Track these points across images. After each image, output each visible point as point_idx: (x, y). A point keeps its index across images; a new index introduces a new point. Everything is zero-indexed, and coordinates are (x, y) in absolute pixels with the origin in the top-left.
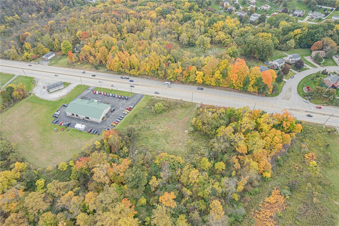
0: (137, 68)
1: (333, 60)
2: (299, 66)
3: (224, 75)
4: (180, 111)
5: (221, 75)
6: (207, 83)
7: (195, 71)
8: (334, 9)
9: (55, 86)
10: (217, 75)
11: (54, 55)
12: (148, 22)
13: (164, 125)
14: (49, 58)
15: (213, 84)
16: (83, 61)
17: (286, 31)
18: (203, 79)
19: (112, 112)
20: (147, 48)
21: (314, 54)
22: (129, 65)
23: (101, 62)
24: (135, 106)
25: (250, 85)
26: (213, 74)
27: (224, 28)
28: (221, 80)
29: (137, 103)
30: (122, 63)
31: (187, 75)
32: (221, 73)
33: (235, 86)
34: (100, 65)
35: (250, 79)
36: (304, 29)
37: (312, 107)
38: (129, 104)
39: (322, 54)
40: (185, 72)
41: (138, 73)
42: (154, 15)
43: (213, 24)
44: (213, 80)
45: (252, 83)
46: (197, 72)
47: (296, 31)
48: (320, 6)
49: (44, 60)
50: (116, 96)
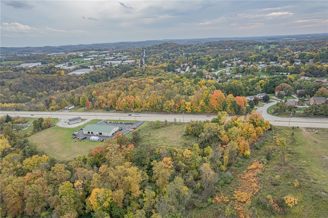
0: (140, 106)
1: (292, 97)
2: (266, 100)
3: (207, 101)
4: (174, 127)
5: (205, 103)
6: (195, 110)
7: (185, 103)
8: (289, 73)
9: (74, 120)
10: (201, 102)
11: (73, 107)
12: (148, 85)
13: (162, 134)
14: (70, 108)
15: (200, 111)
16: (98, 107)
17: (253, 83)
18: (191, 108)
19: (120, 131)
20: (147, 93)
21: (276, 93)
22: (133, 105)
23: (111, 106)
24: (138, 127)
25: (228, 107)
26: (198, 103)
27: (206, 84)
28: (205, 107)
29: (140, 125)
30: (128, 104)
31: (179, 106)
32: (204, 101)
33: (217, 110)
34: (110, 108)
35: (227, 103)
36: (266, 79)
37: (279, 118)
38: (134, 126)
39: (282, 92)
40: (177, 105)
41: (141, 110)
42: (152, 81)
43: (197, 82)
44: (199, 107)
45: (229, 105)
46: (186, 103)
47: (260, 81)
48: (278, 73)
49: (66, 109)
50: (124, 123)
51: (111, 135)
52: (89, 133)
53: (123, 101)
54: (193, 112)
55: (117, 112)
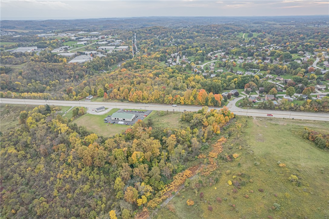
0: (146, 99)
1: (256, 92)
2: (237, 95)
3: (195, 97)
4: (173, 115)
5: (193, 98)
6: (187, 103)
7: (180, 97)
8: (259, 70)
9: (100, 108)
10: (191, 98)
11: (92, 97)
12: (148, 79)
13: (166, 120)
14: (90, 98)
15: (190, 103)
16: (114, 98)
17: (230, 80)
18: (184, 101)
19: (136, 117)
20: (151, 89)
21: (245, 89)
22: (142, 98)
23: (124, 98)
24: (148, 114)
25: (209, 102)
26: (189, 98)
27: (194, 80)
28: (194, 101)
29: (149, 113)
30: (138, 97)
31: (175, 100)
32: (193, 97)
33: (202, 103)
34: (124, 100)
35: (209, 99)
36: (239, 78)
37: (242, 110)
38: (145, 114)
39: (249, 89)
40: (174, 99)
41: (147, 101)
42: (151, 75)
43: (188, 78)
44: (189, 101)
45: (210, 100)
46: (181, 98)
47: (235, 79)
48: (251, 69)
49: (87, 99)
50: (137, 112)
51: (131, 120)
52: (115, 119)
53: (134, 95)
54: (185, 104)
55: (129, 103)
